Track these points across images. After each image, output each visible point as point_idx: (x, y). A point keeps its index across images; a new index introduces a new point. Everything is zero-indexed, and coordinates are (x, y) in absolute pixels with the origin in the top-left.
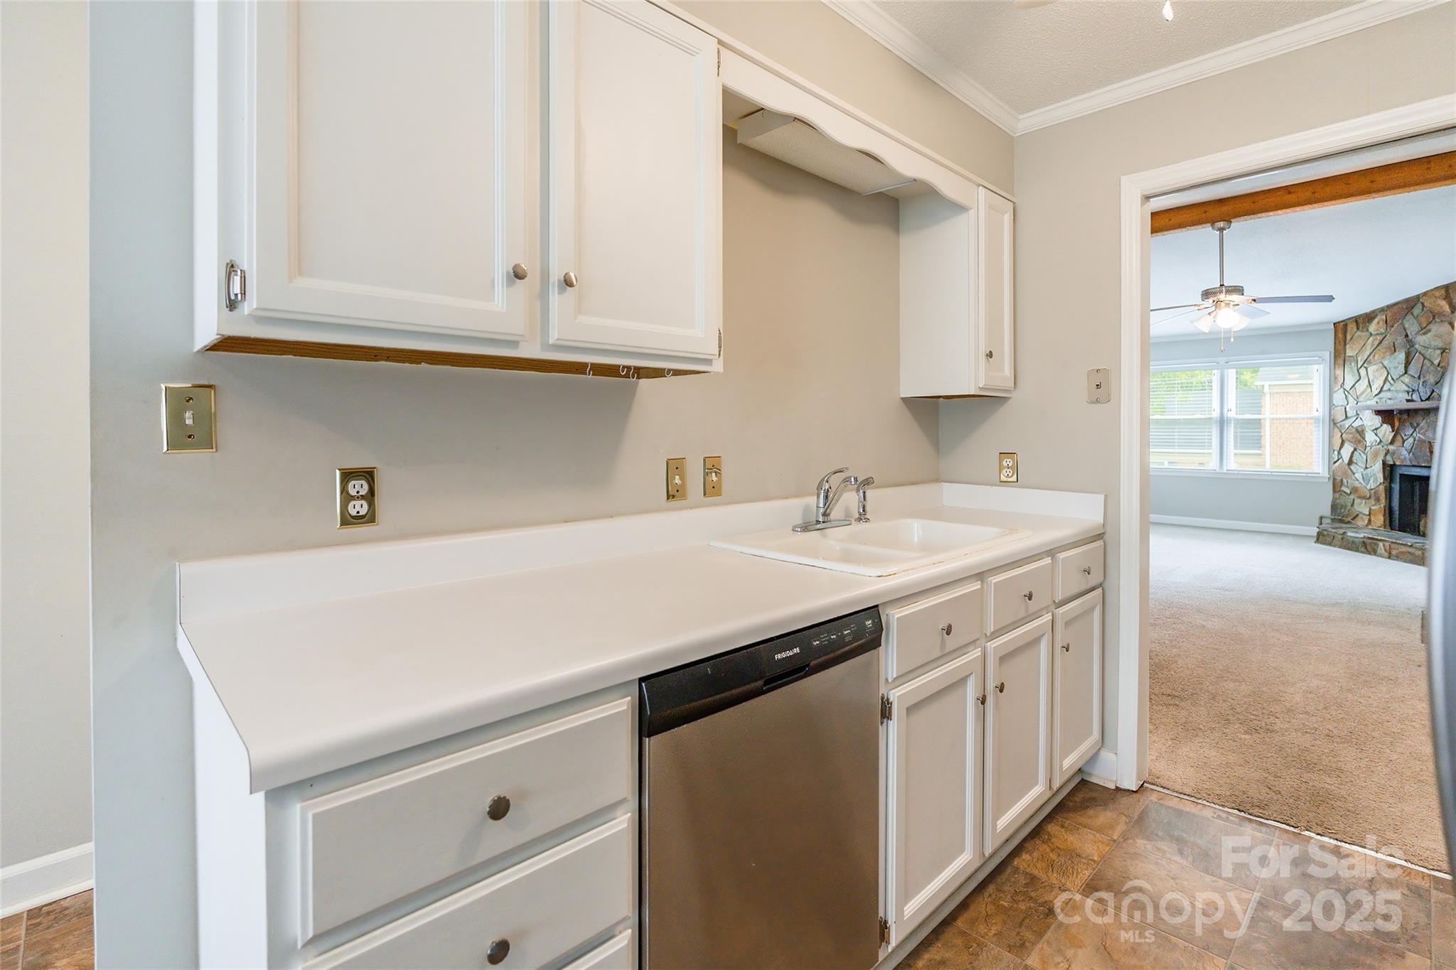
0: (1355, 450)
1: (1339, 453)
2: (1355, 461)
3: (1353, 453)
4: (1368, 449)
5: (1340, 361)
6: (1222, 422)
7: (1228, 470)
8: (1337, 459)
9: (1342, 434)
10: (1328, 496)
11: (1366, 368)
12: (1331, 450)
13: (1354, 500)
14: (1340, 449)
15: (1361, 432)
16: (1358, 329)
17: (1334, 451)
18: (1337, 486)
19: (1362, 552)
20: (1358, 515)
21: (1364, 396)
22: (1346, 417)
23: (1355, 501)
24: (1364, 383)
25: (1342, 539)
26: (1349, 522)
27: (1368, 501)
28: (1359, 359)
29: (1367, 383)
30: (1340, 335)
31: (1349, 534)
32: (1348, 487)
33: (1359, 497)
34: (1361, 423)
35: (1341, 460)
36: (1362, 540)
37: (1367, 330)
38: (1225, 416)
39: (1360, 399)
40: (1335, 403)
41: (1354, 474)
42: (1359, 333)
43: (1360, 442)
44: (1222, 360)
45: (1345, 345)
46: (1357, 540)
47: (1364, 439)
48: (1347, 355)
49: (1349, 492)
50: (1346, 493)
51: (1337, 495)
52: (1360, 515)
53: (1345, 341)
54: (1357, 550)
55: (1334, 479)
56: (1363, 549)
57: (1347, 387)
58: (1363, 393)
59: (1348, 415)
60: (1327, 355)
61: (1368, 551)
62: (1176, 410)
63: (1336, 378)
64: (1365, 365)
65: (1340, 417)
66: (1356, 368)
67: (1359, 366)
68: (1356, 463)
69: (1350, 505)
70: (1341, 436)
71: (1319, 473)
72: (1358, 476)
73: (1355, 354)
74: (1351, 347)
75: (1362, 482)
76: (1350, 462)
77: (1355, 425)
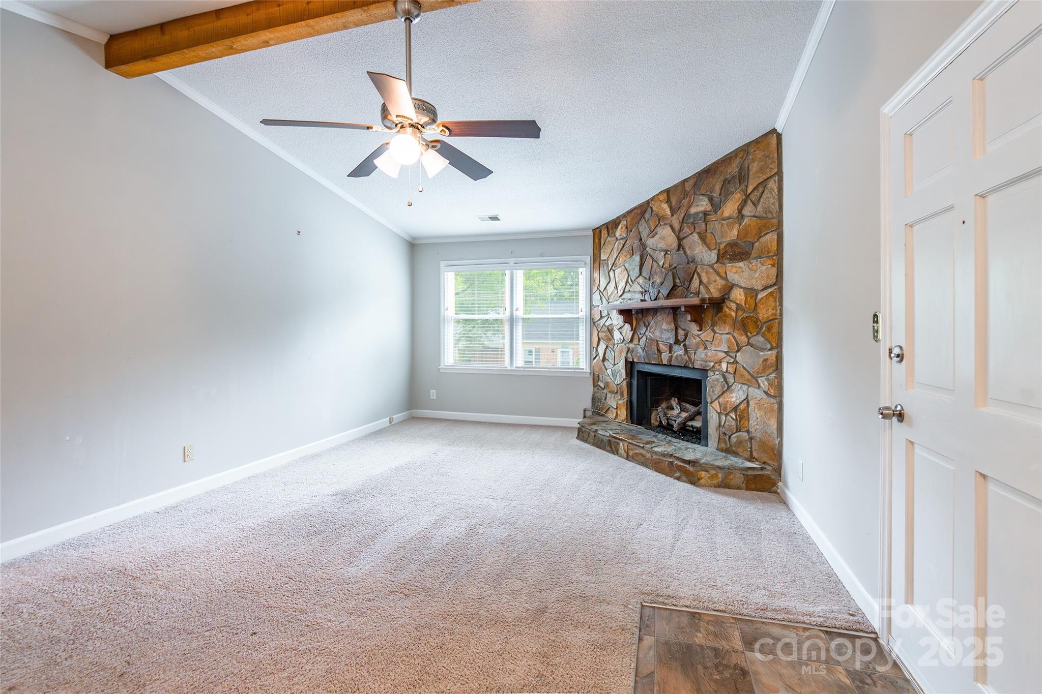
0: (607, 347)
1: (597, 350)
2: (607, 358)
3: (606, 350)
4: (616, 346)
5: (597, 265)
6: (512, 321)
7: (516, 367)
8: (595, 355)
9: (598, 333)
10: (589, 390)
11: (614, 271)
12: (591, 347)
13: (606, 394)
14: (597, 347)
15: (610, 331)
16: (608, 235)
17: (594, 348)
18: (596, 379)
19: (608, 451)
20: (609, 408)
21: (612, 297)
22: (601, 316)
23: (608, 395)
24: (612, 285)
25: (595, 436)
26: (603, 415)
27: (615, 395)
28: (609, 262)
29: (614, 285)
30: (597, 241)
31: (600, 432)
32: (602, 382)
33: (610, 392)
34: (611, 323)
35: (598, 357)
36: (608, 439)
37: (615, 236)
38: (515, 315)
39: (610, 300)
40: (594, 304)
41: (607, 369)
42: (609, 239)
43: (610, 340)
44: (512, 261)
45: (600, 250)
46: (604, 438)
47: (613, 337)
48: (602, 259)
49: (603, 387)
50: (601, 387)
51: (596, 389)
52: (611, 409)
53: (600, 247)
54: (604, 449)
55: (594, 374)
56: (609, 449)
57: (602, 288)
58: (612, 294)
59: (603, 315)
60: (588, 259)
61: (612, 450)
62: (477, 309)
63: (594, 281)
64: (613, 268)
65: (597, 317)
66: (607, 271)
67: (609, 269)
68: (607, 360)
69: (604, 399)
70: (598, 335)
71: (583, 369)
72: (609, 371)
73: (606, 258)
74: (604, 252)
75: (612, 378)
76: (604, 359)
77: (607, 324)
